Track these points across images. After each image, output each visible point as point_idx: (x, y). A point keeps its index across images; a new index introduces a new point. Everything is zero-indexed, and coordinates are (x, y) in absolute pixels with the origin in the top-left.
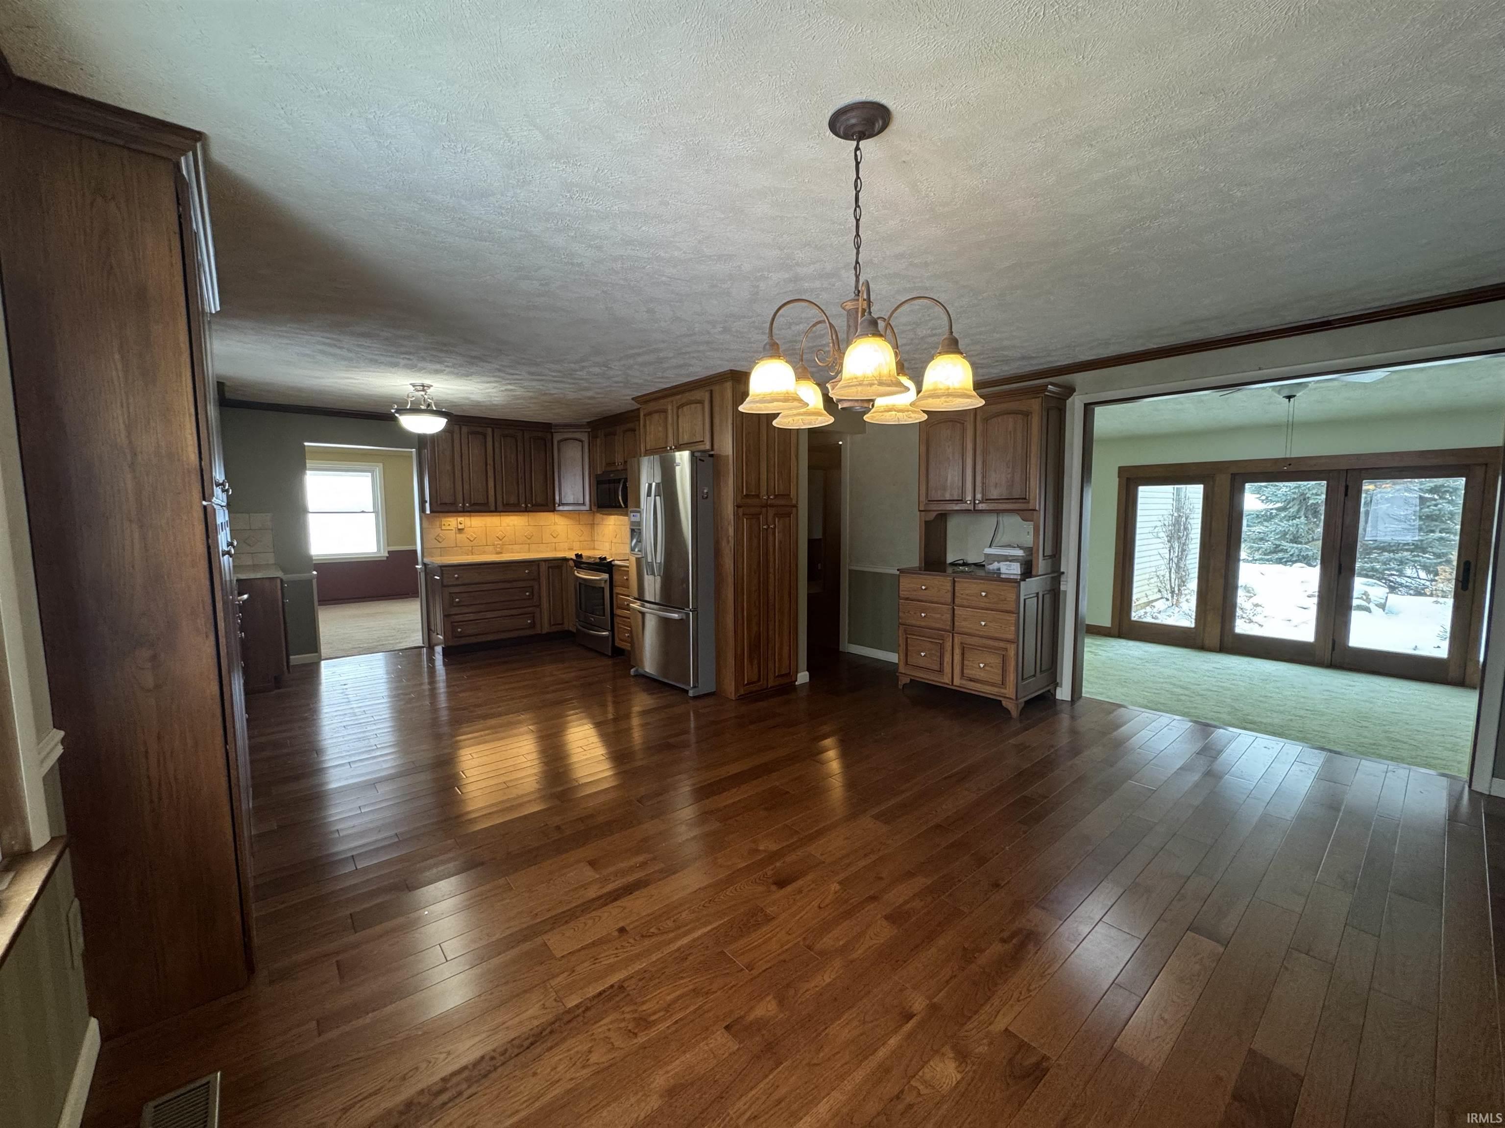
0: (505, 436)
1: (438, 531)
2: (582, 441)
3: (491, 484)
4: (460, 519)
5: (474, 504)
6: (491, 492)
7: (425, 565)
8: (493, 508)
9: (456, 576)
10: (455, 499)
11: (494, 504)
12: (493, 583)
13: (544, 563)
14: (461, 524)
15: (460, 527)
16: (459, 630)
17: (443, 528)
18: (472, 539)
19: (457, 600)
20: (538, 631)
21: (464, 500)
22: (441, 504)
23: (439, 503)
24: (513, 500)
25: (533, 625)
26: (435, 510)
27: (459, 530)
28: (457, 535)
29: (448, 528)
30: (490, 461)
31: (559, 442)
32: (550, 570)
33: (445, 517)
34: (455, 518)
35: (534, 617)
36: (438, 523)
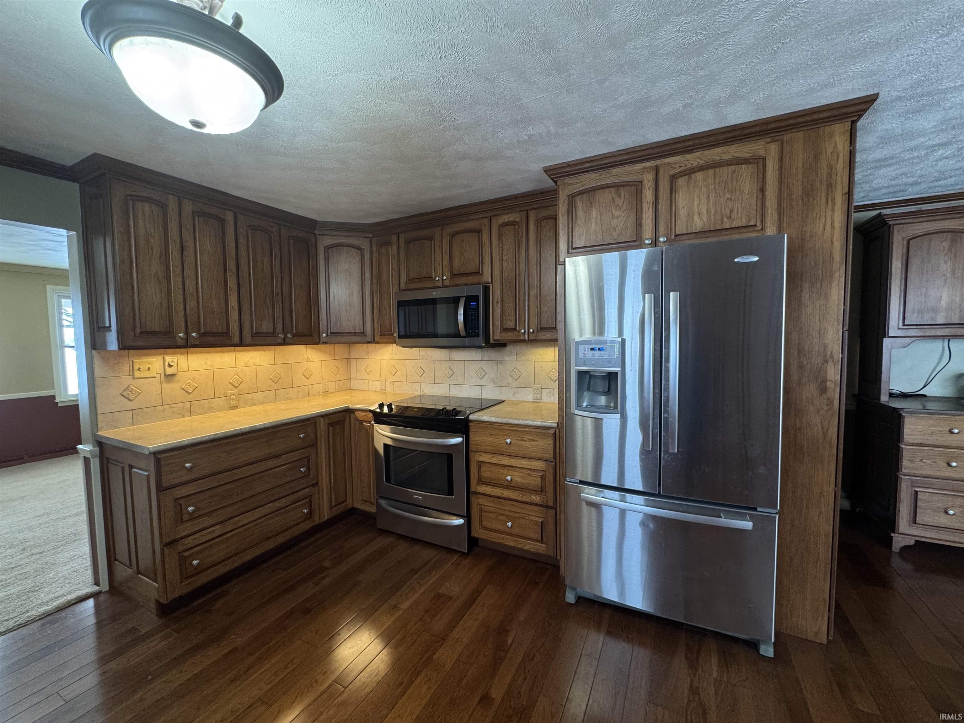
0: (254, 228)
1: (127, 380)
2: (360, 249)
3: (233, 301)
4: (169, 359)
5: (205, 334)
6: (234, 315)
7: (100, 444)
8: (236, 340)
9: (188, 465)
10: (171, 324)
11: (237, 334)
12: (251, 464)
13: (322, 419)
14: (170, 366)
15: (169, 371)
16: (195, 562)
17: (137, 374)
18: (190, 390)
19: (190, 509)
20: (317, 521)
21: (187, 326)
22: (141, 333)
23: (138, 331)
24: (266, 327)
25: (310, 514)
26: (128, 344)
27: (167, 376)
28: (165, 385)
29: (147, 374)
30: (231, 265)
31: (328, 248)
32: (331, 428)
33: (140, 356)
34: (160, 358)
35: (310, 502)
36: (126, 368)
